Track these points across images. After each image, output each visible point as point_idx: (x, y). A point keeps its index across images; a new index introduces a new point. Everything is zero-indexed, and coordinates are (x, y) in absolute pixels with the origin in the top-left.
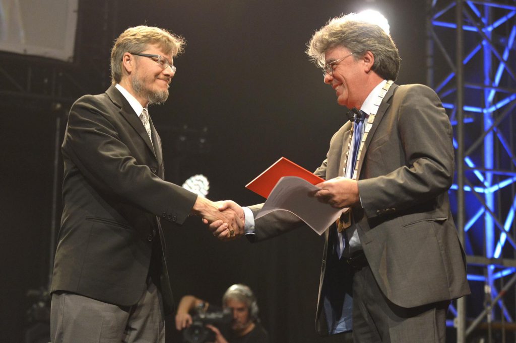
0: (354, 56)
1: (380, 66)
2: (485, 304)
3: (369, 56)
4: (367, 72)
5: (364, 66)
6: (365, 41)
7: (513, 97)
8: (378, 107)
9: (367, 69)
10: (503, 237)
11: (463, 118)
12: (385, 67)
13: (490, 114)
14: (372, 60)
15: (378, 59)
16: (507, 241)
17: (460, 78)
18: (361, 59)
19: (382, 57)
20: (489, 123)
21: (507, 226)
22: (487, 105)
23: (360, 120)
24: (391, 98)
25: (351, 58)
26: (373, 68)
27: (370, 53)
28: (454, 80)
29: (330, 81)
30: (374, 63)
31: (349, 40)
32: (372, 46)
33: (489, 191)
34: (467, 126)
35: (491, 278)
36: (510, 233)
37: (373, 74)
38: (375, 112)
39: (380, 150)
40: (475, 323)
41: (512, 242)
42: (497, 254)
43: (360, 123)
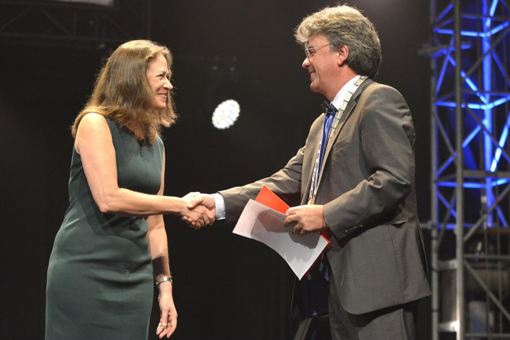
0: (331, 48)
1: (353, 61)
2: (481, 213)
3: (344, 50)
4: (341, 66)
5: (338, 58)
6: (343, 35)
7: (506, 24)
8: (347, 103)
9: (340, 62)
10: (498, 153)
11: (460, 44)
12: (358, 63)
13: (487, 38)
14: (346, 54)
15: (352, 54)
16: (502, 157)
17: (457, 10)
18: (337, 51)
19: (357, 52)
20: (487, 46)
21: (502, 143)
22: (485, 29)
23: (331, 114)
24: (359, 96)
25: (328, 48)
26: (345, 62)
27: (346, 46)
28: (452, 12)
29: (307, 66)
30: (348, 57)
31: (329, 30)
32: (349, 41)
33: (487, 107)
34: (464, 52)
35: (490, 185)
36: (505, 149)
37: (346, 67)
38: (344, 108)
39: (342, 151)
40: (473, 229)
41: (507, 156)
42: (493, 168)
43: (331, 117)
